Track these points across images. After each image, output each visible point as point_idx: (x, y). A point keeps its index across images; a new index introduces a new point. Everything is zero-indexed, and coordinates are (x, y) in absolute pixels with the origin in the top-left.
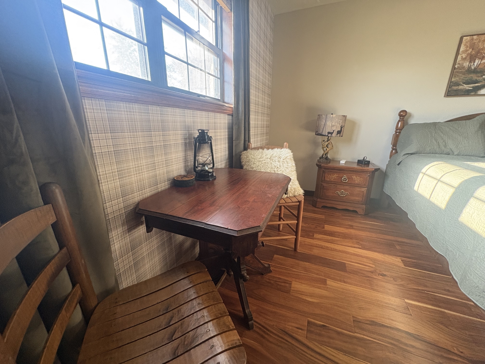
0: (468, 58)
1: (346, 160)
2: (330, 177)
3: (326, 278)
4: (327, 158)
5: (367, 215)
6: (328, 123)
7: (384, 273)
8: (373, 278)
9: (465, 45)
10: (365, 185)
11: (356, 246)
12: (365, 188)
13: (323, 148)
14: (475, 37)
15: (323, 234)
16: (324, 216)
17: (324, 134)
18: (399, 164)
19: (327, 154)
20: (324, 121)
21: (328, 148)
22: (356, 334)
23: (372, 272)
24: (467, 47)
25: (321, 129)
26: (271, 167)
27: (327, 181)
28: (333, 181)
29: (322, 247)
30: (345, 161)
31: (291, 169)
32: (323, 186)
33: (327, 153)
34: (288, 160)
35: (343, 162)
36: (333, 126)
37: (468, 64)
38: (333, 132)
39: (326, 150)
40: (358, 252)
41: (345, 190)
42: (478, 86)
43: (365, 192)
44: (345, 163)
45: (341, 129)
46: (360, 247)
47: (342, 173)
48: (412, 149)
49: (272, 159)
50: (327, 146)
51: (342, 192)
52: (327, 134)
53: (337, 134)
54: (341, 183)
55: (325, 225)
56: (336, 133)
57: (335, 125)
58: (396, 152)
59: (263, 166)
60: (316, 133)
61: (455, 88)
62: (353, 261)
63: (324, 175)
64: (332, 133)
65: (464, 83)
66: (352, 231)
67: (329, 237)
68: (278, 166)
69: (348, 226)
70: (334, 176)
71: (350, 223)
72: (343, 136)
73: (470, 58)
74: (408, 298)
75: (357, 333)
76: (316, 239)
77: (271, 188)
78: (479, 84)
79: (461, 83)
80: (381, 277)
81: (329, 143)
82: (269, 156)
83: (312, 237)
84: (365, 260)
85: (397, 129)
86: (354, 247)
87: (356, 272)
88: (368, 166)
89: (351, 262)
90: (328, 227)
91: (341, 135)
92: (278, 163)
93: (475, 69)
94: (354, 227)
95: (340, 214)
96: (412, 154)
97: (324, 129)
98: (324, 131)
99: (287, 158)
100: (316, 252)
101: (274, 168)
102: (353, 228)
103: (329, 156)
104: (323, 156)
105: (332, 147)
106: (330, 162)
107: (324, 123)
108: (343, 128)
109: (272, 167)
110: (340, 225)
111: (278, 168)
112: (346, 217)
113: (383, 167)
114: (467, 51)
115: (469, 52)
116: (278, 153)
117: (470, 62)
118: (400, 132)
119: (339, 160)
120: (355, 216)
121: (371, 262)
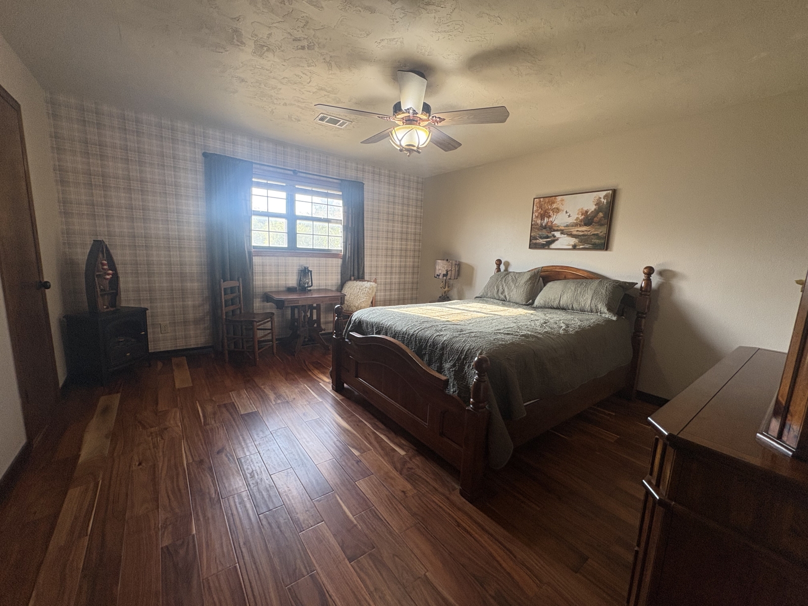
0: (539, 216)
4: (449, 298)
14: (542, 199)
19: (446, 295)
24: (538, 207)
37: (540, 221)
38: (440, 275)
42: (549, 241)
45: (447, 272)
56: (442, 276)
65: (541, 238)
73: (541, 216)
78: (550, 239)
79: (538, 237)
93: (545, 225)
108: (449, 272)
114: (538, 210)
115: (540, 211)
117: (541, 220)
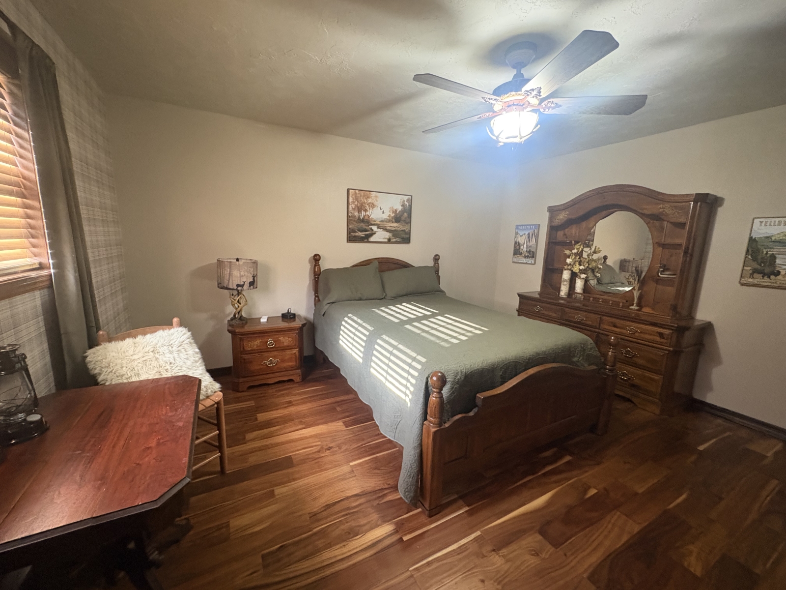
0: (356, 209)
1: (267, 317)
2: (251, 345)
3: (272, 489)
4: (241, 318)
5: (305, 379)
6: (234, 273)
7: (330, 446)
8: (322, 457)
9: (352, 197)
10: (295, 345)
11: (300, 427)
12: (296, 348)
13: (233, 305)
14: (357, 192)
15: (257, 430)
16: (253, 402)
17: (231, 288)
18: (324, 315)
19: (240, 313)
20: (229, 270)
21: (240, 304)
22: (315, 530)
23: (319, 452)
24: (354, 199)
25: (225, 280)
26: (159, 365)
27: (249, 351)
28: (257, 350)
29: (260, 449)
30: (266, 319)
31: (194, 359)
32: (244, 359)
33: (241, 310)
34: (186, 346)
35: (264, 320)
36: (242, 276)
37: (357, 214)
38: (244, 284)
39: (238, 307)
40: (302, 434)
41: (274, 357)
43: (297, 354)
44: (268, 320)
45: (254, 279)
46: (304, 426)
47: (267, 336)
48: (333, 297)
49: (158, 351)
50: (238, 302)
51: (271, 360)
52: (235, 288)
53: (250, 286)
54: (267, 350)
55: (258, 415)
56: (248, 286)
57: (245, 275)
58: (319, 300)
59: (142, 367)
60: (219, 285)
61: (353, 234)
62: (299, 448)
63: (242, 344)
64: (242, 286)
65: (359, 230)
66: (292, 409)
67: (265, 430)
68: (172, 360)
69: (286, 404)
70: (256, 343)
71: (288, 399)
72: (258, 287)
73: (358, 209)
74: (352, 461)
75: (316, 528)
76: (249, 441)
77: (176, 410)
78: (368, 233)
79: (356, 230)
80: (328, 451)
81: (240, 298)
82: (150, 347)
83: (243, 441)
84: (311, 440)
85: (315, 275)
86: (298, 430)
87: (303, 461)
88: (295, 321)
89: (298, 450)
90: (262, 417)
91: (255, 286)
92: (171, 356)
93: (363, 219)
94: (294, 403)
95: (274, 391)
96: (333, 303)
97: (231, 281)
98: (230, 283)
99: (184, 343)
100: (253, 460)
101: (164, 365)
102: (293, 405)
103: (244, 314)
104: (235, 315)
105: (246, 301)
106: (246, 322)
107: (228, 272)
108: (255, 278)
109: (161, 365)
110: (276, 407)
111: (171, 363)
112: (282, 393)
113: (311, 317)
114: (354, 202)
115: (356, 203)
116: (166, 339)
118: (318, 278)
119: (258, 316)
120: (291, 386)
121: (317, 440)
